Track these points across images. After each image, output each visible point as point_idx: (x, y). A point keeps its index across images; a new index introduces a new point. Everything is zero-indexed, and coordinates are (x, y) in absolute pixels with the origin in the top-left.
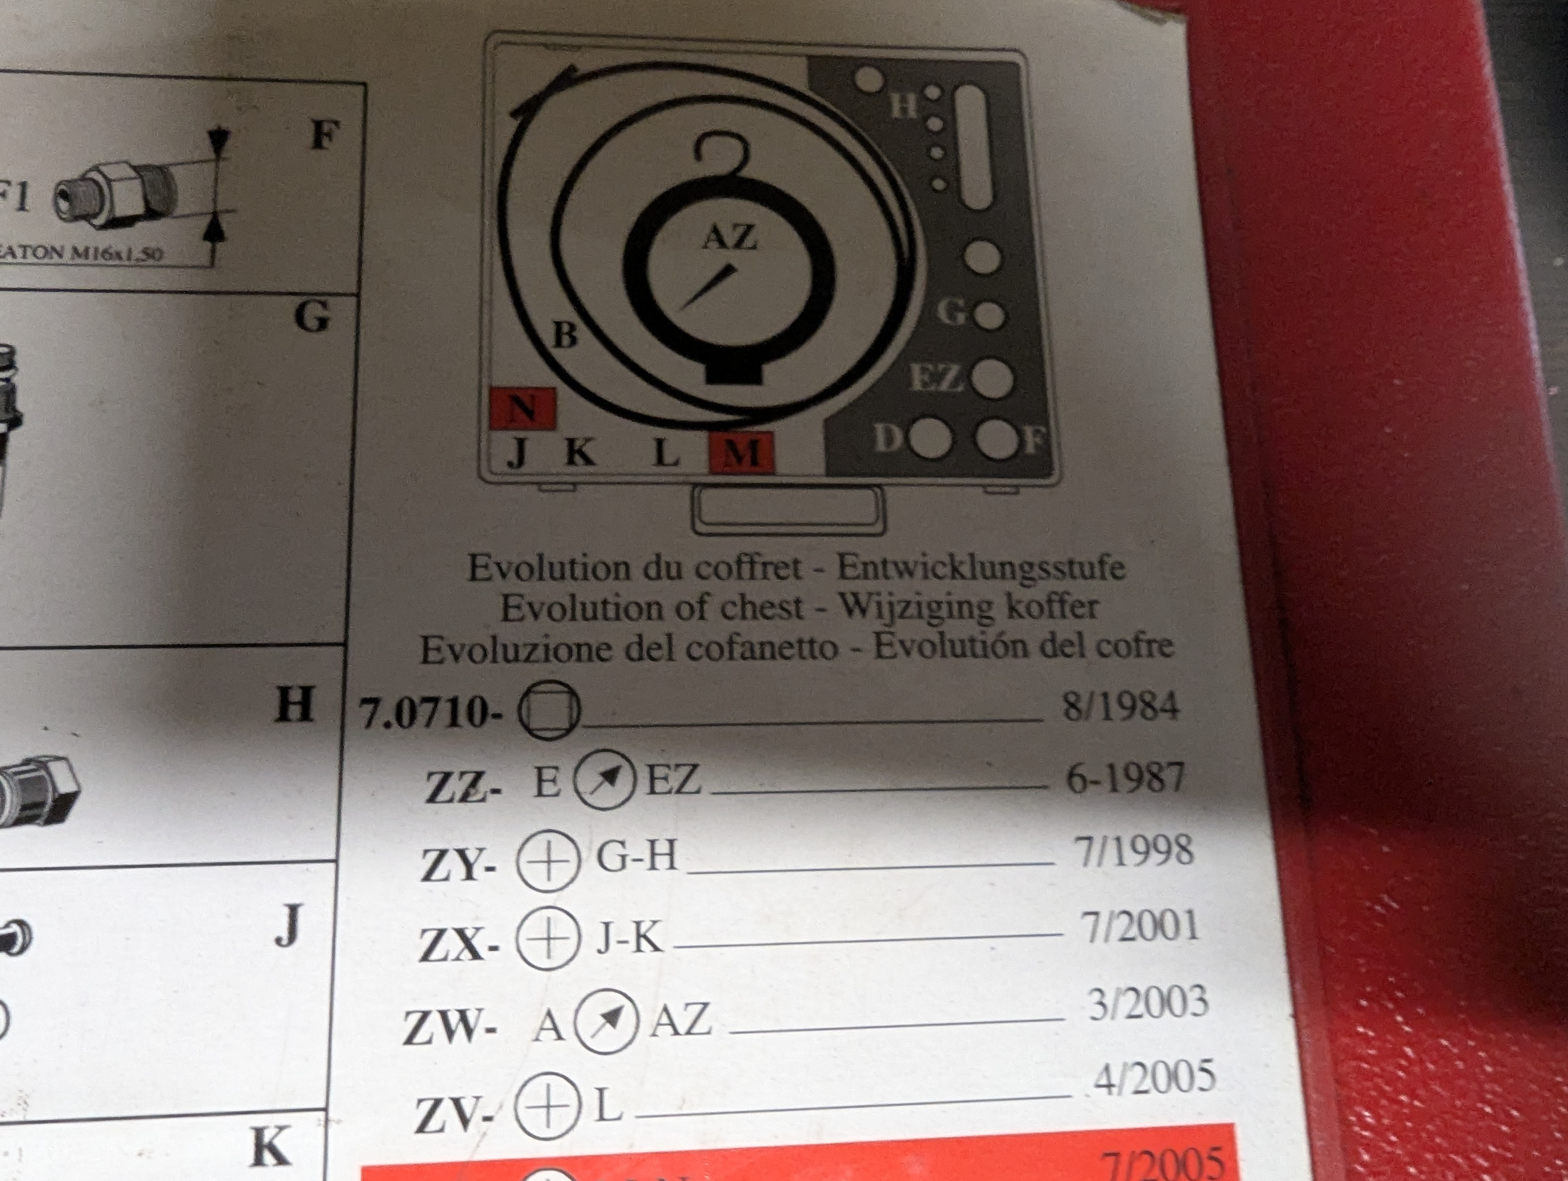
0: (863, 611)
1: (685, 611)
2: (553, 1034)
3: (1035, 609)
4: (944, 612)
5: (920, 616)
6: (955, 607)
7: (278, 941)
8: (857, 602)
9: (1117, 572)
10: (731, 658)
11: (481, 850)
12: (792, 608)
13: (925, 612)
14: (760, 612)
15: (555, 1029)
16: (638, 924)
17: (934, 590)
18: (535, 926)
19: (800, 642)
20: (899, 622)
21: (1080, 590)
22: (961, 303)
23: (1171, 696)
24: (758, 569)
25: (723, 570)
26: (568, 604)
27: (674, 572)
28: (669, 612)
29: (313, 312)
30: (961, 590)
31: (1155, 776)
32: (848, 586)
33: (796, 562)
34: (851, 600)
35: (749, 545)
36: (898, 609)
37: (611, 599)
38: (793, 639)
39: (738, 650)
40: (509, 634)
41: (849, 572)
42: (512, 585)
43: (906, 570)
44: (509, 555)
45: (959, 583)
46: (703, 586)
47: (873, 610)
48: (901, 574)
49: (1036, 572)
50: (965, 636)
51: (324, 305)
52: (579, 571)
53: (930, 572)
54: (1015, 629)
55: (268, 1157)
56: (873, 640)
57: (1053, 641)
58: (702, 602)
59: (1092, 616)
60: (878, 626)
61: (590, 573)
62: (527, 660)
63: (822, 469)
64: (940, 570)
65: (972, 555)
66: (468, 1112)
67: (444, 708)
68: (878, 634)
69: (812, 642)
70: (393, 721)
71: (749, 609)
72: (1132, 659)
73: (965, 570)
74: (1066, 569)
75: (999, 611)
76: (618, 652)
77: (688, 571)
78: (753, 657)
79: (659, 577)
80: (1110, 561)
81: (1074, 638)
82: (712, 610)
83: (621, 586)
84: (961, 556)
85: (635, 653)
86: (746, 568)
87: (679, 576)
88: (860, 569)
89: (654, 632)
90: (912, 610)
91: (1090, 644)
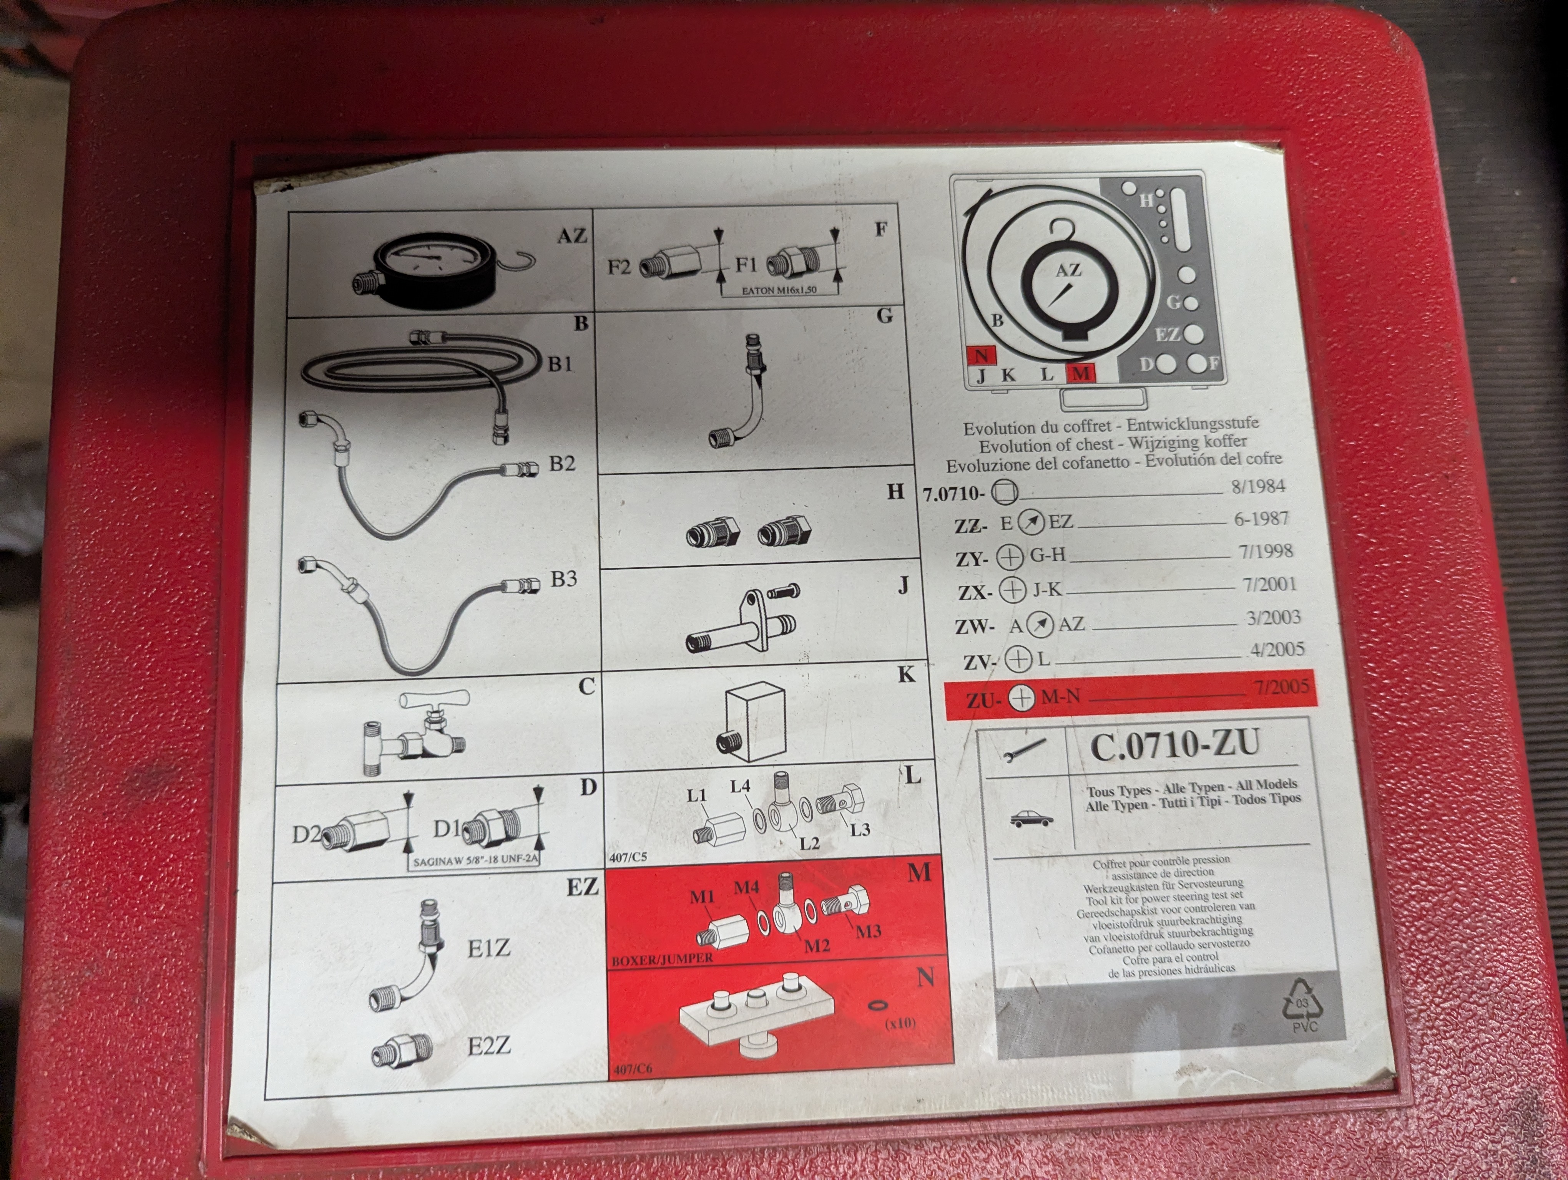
0: (1140, 446)
1: (1061, 446)
2: (1018, 630)
3: (1217, 443)
4: (1176, 445)
5: (1165, 447)
6: (1181, 443)
7: (900, 591)
8: (1137, 441)
9: (1255, 424)
10: (1082, 468)
11: (981, 553)
12: (1108, 444)
13: (1168, 445)
14: (1094, 446)
15: (1019, 627)
16: (1051, 584)
17: (1172, 435)
18: (1007, 585)
19: (1112, 460)
20: (1156, 450)
21: (1239, 433)
22: (1177, 297)
23: (1282, 481)
24: (1092, 427)
25: (1076, 428)
26: (1009, 444)
27: (1054, 430)
28: (1054, 447)
29: (885, 314)
30: (1184, 434)
31: (1275, 518)
32: (1133, 434)
33: (1108, 423)
34: (1134, 440)
35: (1088, 416)
36: (1156, 444)
37: (1029, 443)
38: (1110, 459)
39: (1085, 464)
40: (985, 458)
41: (1133, 427)
42: (983, 437)
43: (1158, 426)
44: (982, 424)
45: (1182, 431)
46: (1068, 435)
47: (1144, 444)
48: (1156, 428)
49: (1217, 426)
50: (1187, 456)
51: (890, 310)
52: (1012, 429)
53: (1169, 427)
54: (1209, 452)
55: (906, 679)
56: (1145, 457)
57: (1226, 457)
58: (1068, 443)
59: (1244, 445)
60: (1147, 452)
61: (1017, 430)
62: (993, 470)
63: (1117, 379)
64: (1174, 426)
65: (1188, 418)
66: (986, 661)
67: (959, 492)
68: (1147, 456)
69: (1117, 459)
70: (938, 498)
71: (1089, 445)
72: (1263, 465)
73: (1185, 425)
74: (1231, 423)
75: (1202, 443)
76: (1033, 466)
77: (1061, 429)
78: (1092, 467)
79: (1048, 432)
80: (1252, 419)
81: (1236, 455)
82: (1073, 445)
83: (1032, 435)
84: (1183, 419)
85: (1040, 467)
86: (1086, 426)
87: (1057, 431)
88: (1137, 426)
89: (1048, 456)
90: (1162, 444)
91: (1244, 459)
